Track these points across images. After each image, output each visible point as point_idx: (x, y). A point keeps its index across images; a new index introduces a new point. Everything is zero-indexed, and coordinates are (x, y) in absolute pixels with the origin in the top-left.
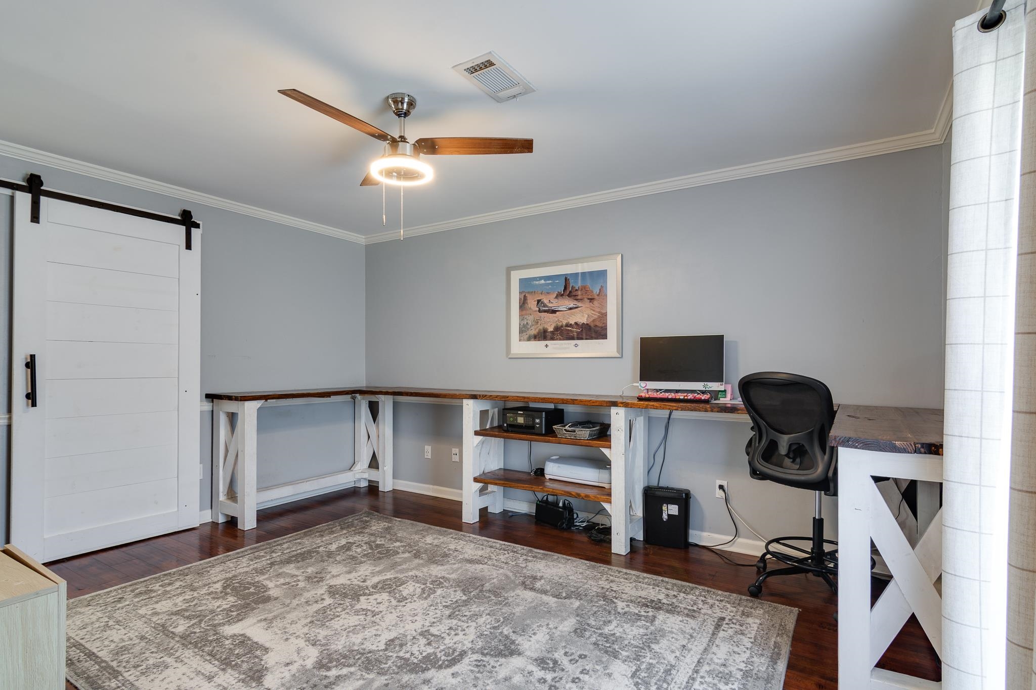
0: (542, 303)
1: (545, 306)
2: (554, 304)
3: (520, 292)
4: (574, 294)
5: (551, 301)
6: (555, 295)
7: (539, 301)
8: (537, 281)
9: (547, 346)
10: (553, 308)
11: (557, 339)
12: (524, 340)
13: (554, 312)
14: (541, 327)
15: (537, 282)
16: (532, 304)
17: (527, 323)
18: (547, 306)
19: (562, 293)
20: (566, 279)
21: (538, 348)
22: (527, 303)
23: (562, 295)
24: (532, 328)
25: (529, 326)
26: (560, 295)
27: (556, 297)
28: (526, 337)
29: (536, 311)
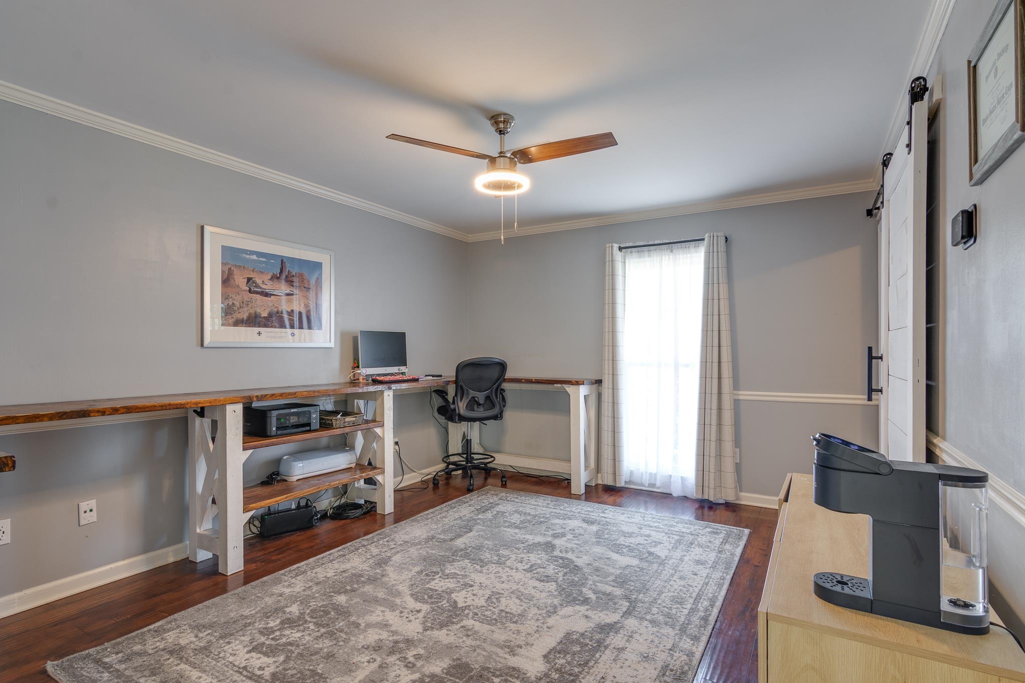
0: (254, 282)
1: (257, 286)
2: (268, 287)
3: (222, 263)
4: (291, 279)
5: (263, 281)
6: (270, 277)
7: (249, 279)
8: (248, 254)
9: (259, 334)
10: (267, 290)
11: (272, 327)
12: (229, 325)
13: (267, 295)
14: (252, 311)
15: (247, 256)
16: (240, 280)
17: (233, 304)
18: (260, 288)
19: (278, 275)
20: (282, 261)
21: (247, 336)
22: (233, 279)
23: (278, 278)
24: (240, 311)
25: (235, 308)
26: (275, 278)
27: (272, 279)
28: (231, 321)
29: (246, 291)
